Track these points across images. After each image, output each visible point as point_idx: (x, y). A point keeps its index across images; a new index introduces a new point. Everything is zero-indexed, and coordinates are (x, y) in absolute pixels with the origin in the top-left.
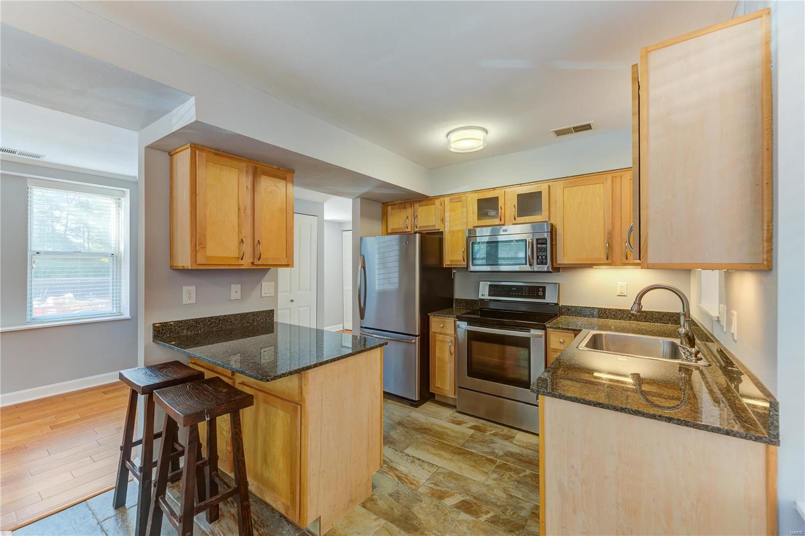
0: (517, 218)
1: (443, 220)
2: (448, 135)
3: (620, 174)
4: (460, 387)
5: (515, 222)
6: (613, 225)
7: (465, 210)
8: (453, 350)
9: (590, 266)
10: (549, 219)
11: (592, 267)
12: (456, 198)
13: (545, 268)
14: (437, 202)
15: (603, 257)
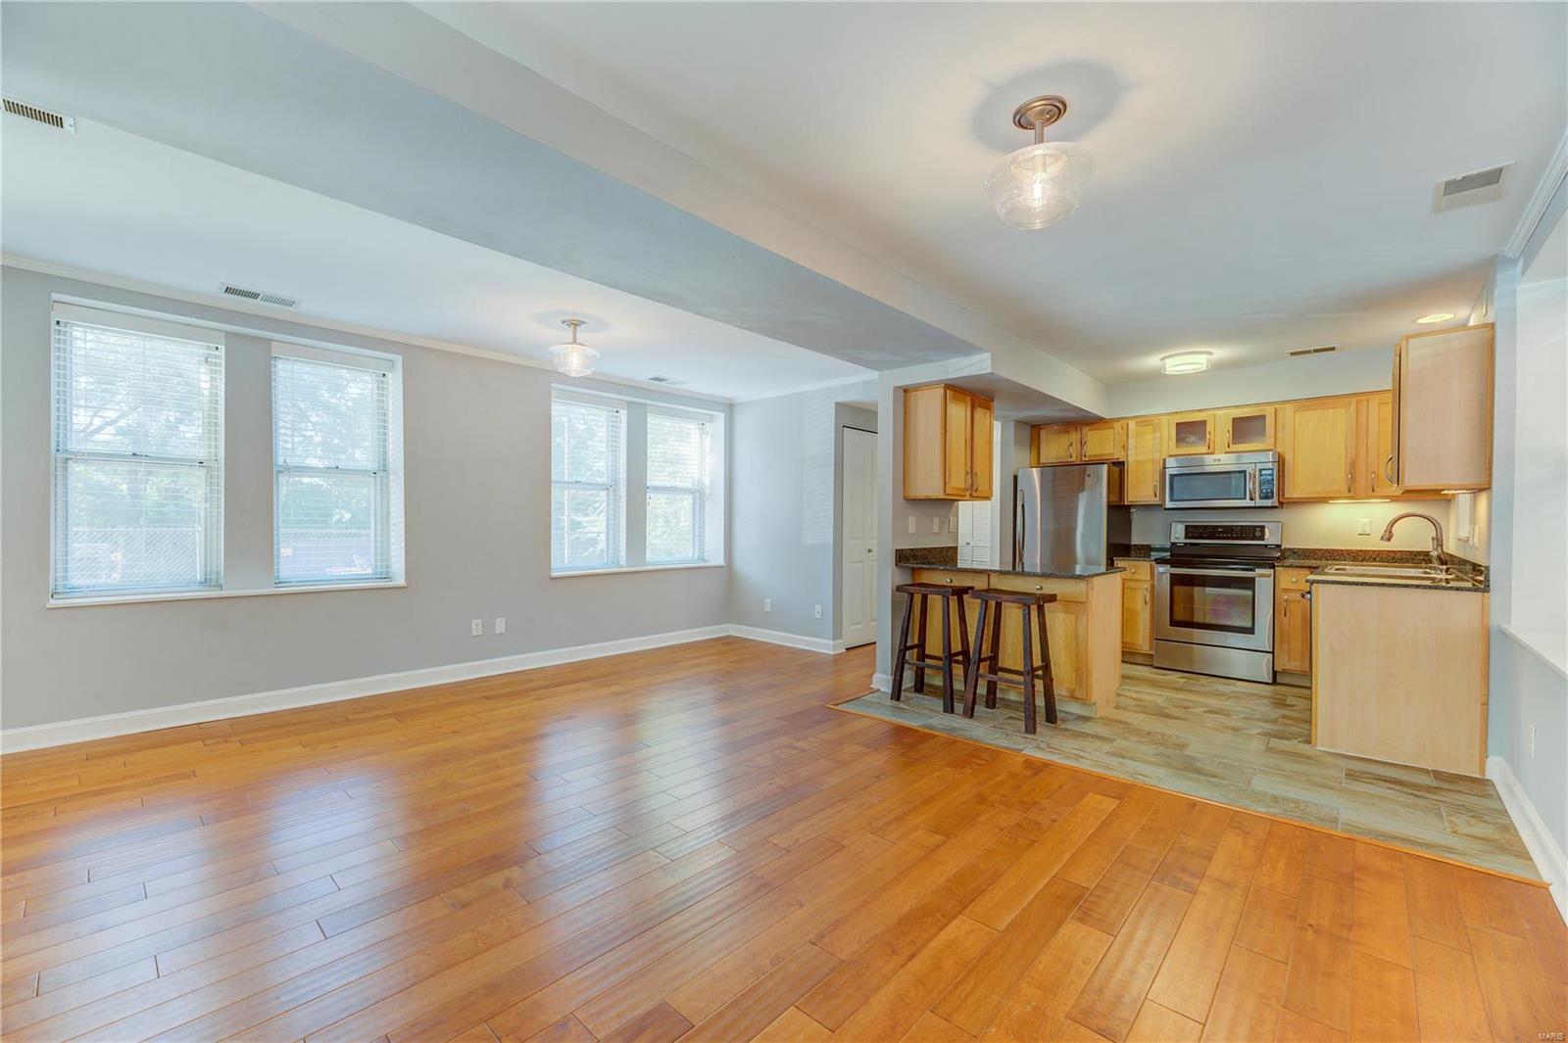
0: (1231, 445)
1: (1125, 447)
2: (1162, 359)
3: (1366, 397)
4: (1158, 638)
5: (1228, 450)
6: (1357, 455)
7: (1158, 434)
8: (1148, 600)
9: (1323, 500)
10: (1275, 446)
11: (1326, 502)
12: (1144, 421)
13: (1268, 503)
14: (1117, 426)
15: (1345, 489)
